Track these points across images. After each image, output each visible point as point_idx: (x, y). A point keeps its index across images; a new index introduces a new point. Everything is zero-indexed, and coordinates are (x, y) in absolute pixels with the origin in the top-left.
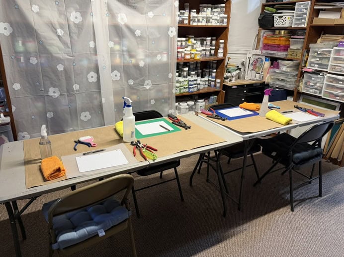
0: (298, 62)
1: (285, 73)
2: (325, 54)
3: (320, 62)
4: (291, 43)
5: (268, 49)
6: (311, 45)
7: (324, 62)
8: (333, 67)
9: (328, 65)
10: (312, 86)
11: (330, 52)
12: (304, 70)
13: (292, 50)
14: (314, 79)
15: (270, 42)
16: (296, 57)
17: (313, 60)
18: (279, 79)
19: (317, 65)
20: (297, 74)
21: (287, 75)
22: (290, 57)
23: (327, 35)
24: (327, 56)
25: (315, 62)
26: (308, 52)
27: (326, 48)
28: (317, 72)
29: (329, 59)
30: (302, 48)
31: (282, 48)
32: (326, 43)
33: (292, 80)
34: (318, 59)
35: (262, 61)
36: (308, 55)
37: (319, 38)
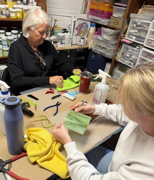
0: (118, 31)
1: (106, 41)
2: (143, 27)
3: (138, 34)
4: (114, 10)
5: (94, 15)
6: (132, 15)
7: (142, 34)
8: (150, 41)
9: (145, 39)
10: (128, 57)
11: (149, 24)
12: (123, 40)
13: (115, 19)
14: (130, 51)
15: (95, 7)
16: (117, 26)
17: (132, 31)
18: (100, 46)
19: (135, 37)
20: (116, 44)
21: (107, 43)
22: (112, 25)
23: (148, 5)
24: (145, 29)
25: (133, 34)
26: (128, 22)
27: (146, 20)
28: (134, 45)
29: (146, 32)
30: (124, 17)
31: (106, 15)
32: (146, 14)
33: (111, 49)
34: (137, 31)
35: (87, 26)
36: (128, 25)
37: (141, 8)
